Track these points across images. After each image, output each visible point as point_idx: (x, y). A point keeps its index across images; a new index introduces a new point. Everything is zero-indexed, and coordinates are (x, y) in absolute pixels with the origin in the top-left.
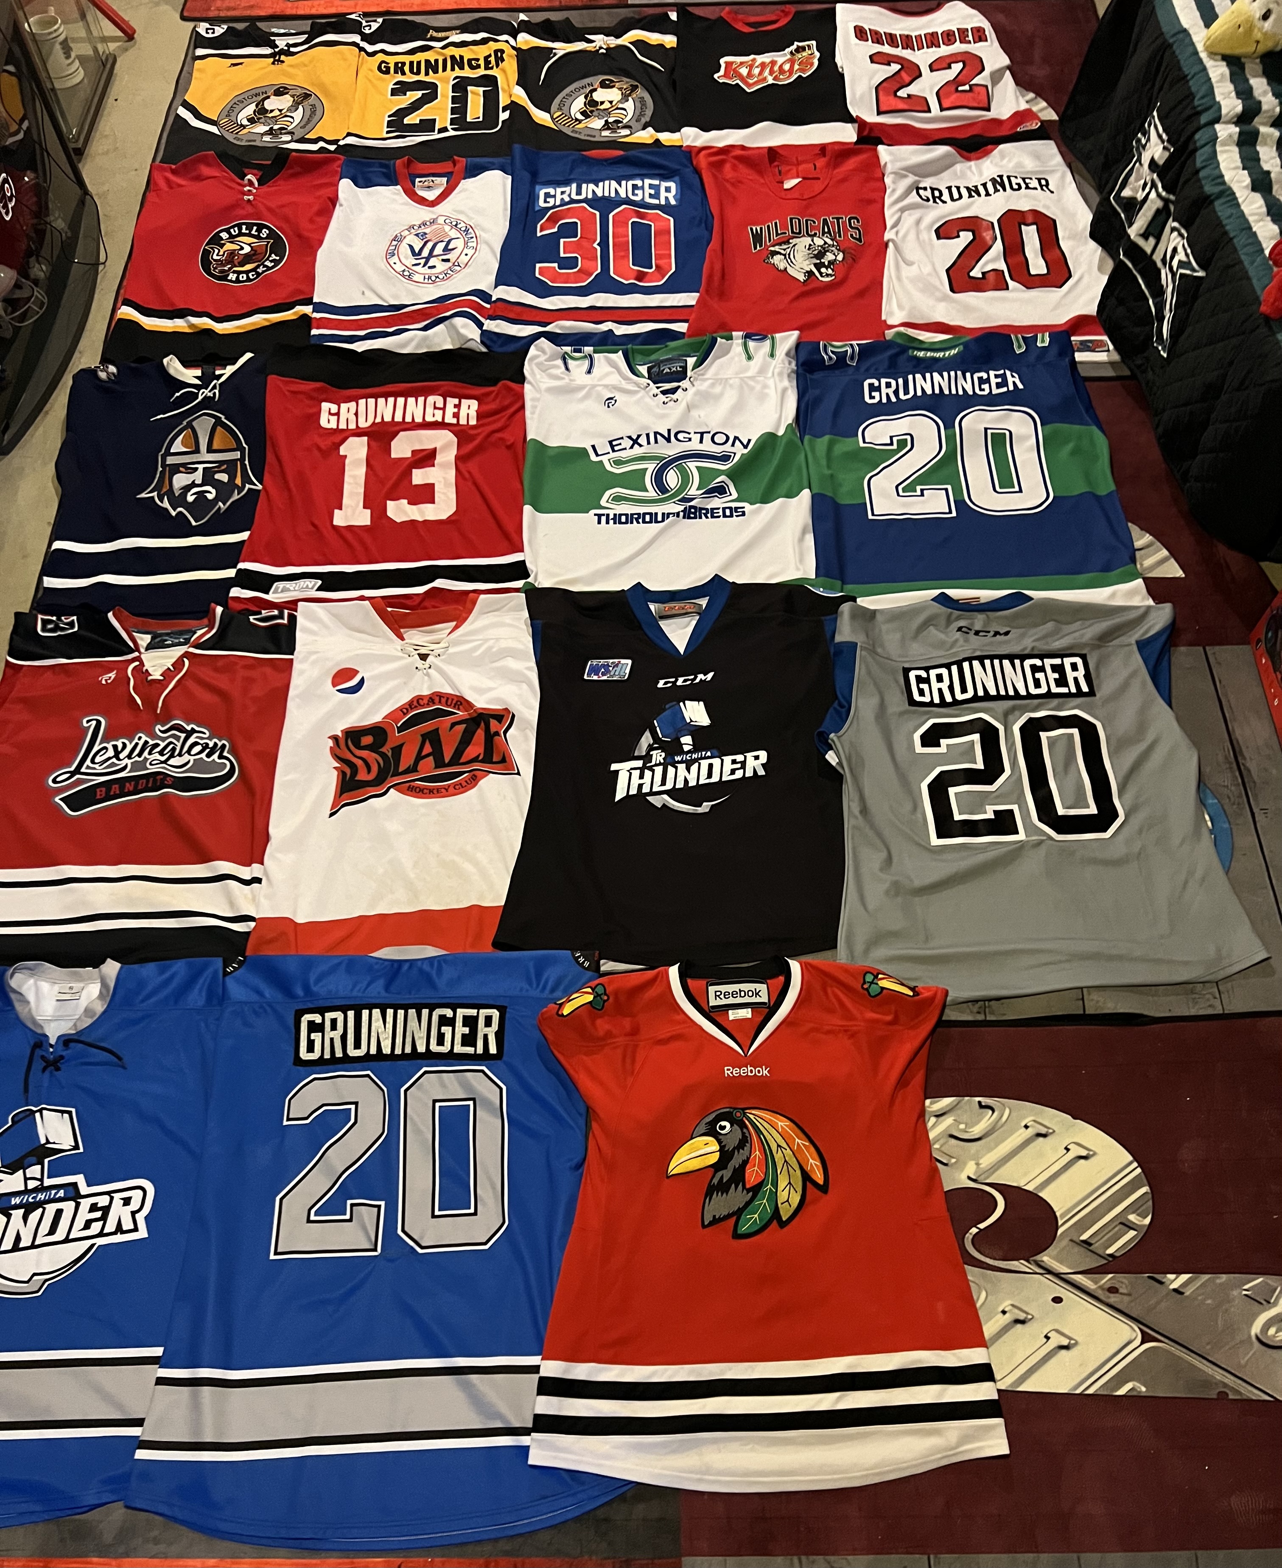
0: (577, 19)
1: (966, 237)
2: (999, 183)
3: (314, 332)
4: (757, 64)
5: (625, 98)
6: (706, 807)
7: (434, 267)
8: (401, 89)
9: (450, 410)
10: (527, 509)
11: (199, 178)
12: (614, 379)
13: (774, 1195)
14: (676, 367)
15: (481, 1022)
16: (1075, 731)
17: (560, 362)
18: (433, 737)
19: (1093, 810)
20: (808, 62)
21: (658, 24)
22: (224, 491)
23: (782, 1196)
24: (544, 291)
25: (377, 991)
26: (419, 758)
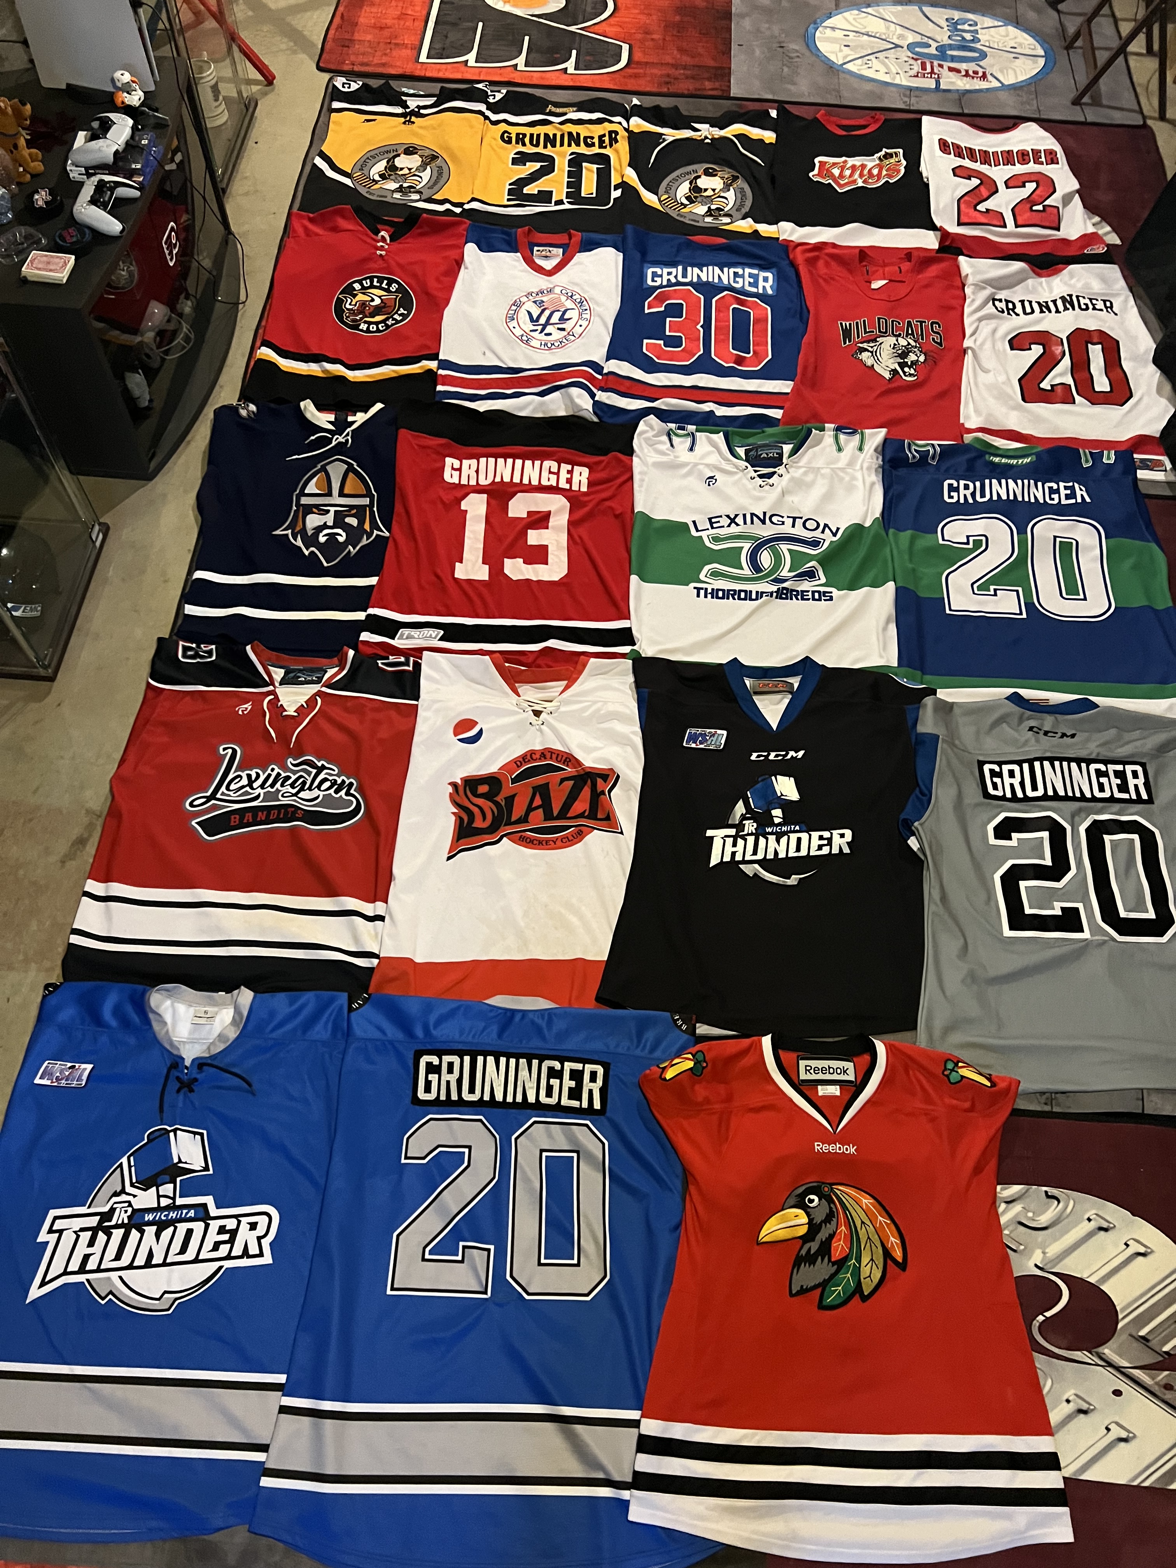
0: (685, 106)
1: (1037, 350)
2: (1068, 302)
3: (440, 388)
4: (848, 166)
5: (727, 188)
6: (793, 880)
7: (550, 334)
8: (521, 159)
9: (564, 475)
10: (634, 579)
11: (335, 229)
12: (714, 459)
13: (857, 1271)
14: (773, 453)
15: (587, 1077)
16: (1136, 837)
17: (665, 438)
18: (543, 791)
19: (1151, 915)
20: (894, 170)
21: (759, 120)
22: (354, 534)
23: (865, 1271)
24: (650, 367)
25: (491, 1038)
26: (530, 809)
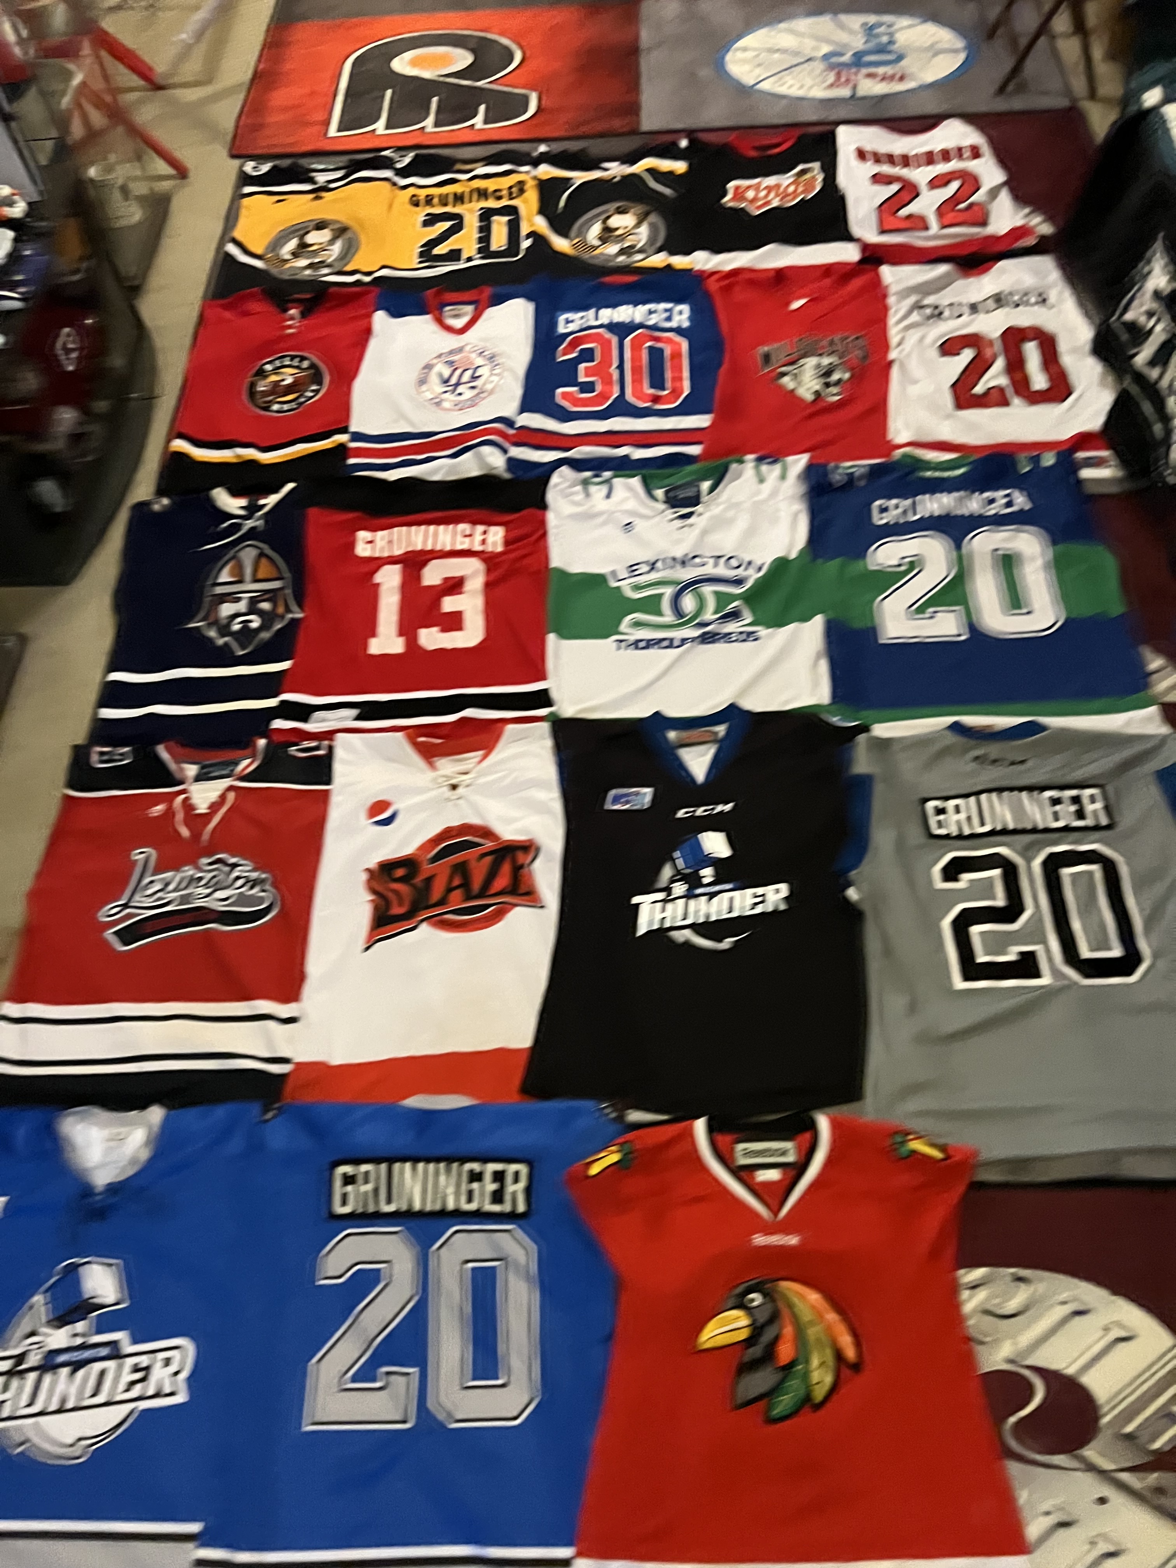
0: (595, 147)
1: (967, 355)
2: (999, 300)
3: (352, 461)
4: (763, 186)
5: (638, 225)
6: (727, 943)
7: (460, 394)
8: (430, 221)
9: (478, 538)
10: (551, 638)
11: (246, 314)
12: (631, 504)
13: (806, 1375)
14: (690, 493)
15: (509, 1178)
16: (1096, 868)
17: (579, 488)
18: (462, 869)
20: (810, 184)
21: (669, 151)
22: (268, 619)
23: (815, 1376)
24: (566, 416)
25: (409, 1141)
26: (450, 890)
